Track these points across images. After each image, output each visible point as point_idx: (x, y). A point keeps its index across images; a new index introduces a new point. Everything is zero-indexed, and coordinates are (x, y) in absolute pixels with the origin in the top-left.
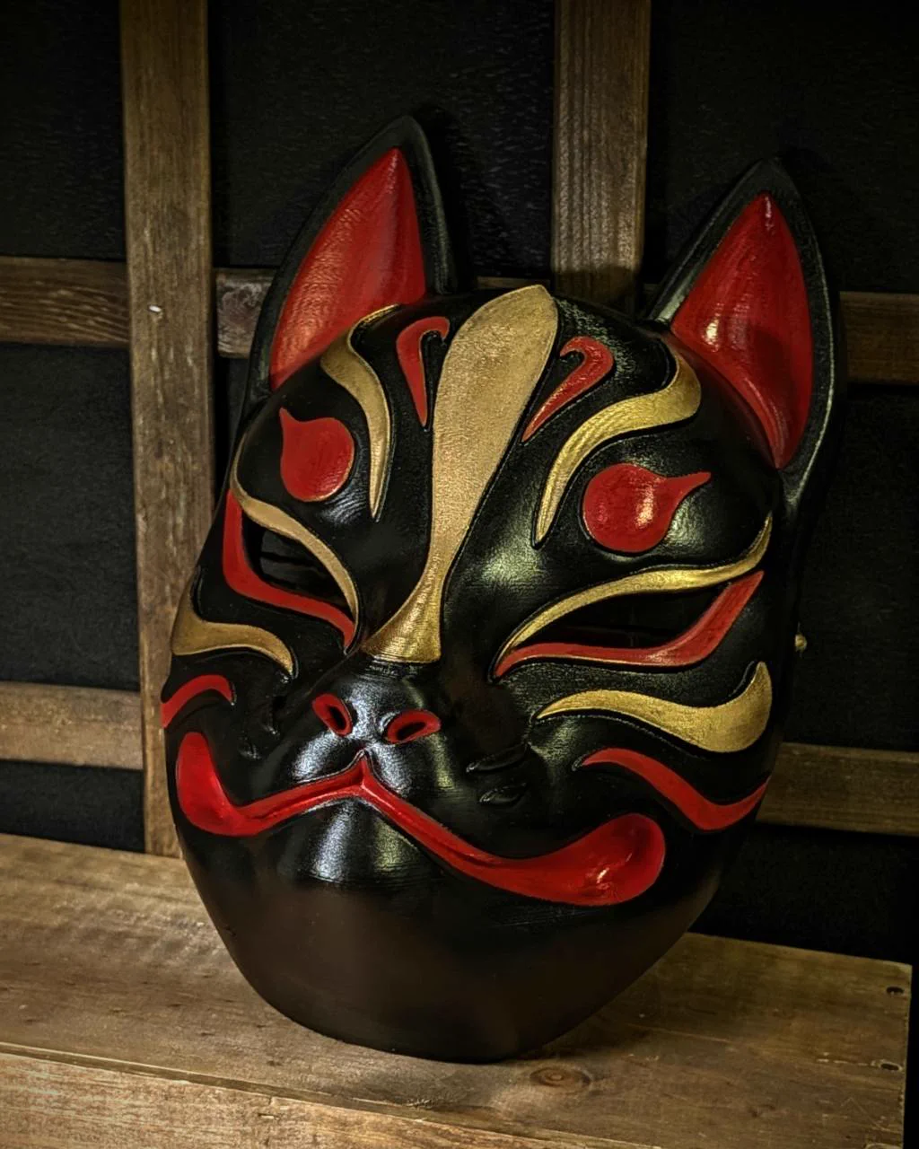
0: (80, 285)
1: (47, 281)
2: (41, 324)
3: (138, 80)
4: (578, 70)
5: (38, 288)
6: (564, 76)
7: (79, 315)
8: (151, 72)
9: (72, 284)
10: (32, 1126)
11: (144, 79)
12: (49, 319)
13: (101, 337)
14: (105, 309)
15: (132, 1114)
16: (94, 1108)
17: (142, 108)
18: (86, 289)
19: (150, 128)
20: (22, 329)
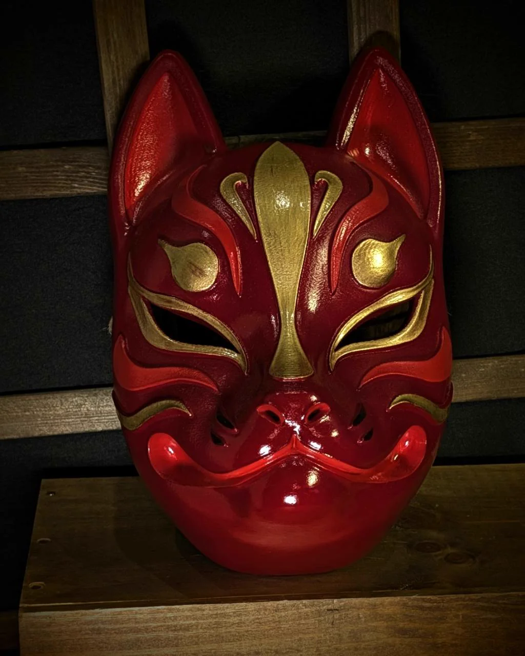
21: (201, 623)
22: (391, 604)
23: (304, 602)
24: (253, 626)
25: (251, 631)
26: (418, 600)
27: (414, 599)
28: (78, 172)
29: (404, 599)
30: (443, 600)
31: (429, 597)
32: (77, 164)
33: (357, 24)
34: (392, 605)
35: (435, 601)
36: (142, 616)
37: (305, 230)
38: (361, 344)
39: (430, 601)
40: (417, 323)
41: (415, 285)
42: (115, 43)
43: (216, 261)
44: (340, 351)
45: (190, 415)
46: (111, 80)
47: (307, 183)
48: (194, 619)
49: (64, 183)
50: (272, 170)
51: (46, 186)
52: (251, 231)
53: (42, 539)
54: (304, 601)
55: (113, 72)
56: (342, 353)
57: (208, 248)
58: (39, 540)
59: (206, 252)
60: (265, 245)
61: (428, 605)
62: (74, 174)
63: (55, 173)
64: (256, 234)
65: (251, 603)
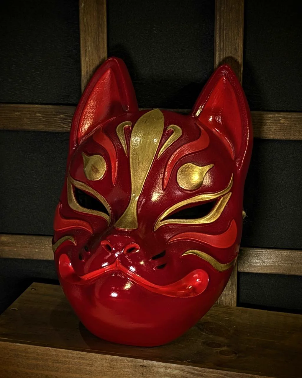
0: (67, 114)
1: (57, 112)
2: (55, 126)
3: (86, 50)
4: (222, 46)
5: (54, 115)
6: (217, 49)
7: (67, 123)
8: (90, 48)
9: (65, 113)
10: (70, 371)
11: (88, 50)
12: (57, 124)
15: (101, 366)
16: (90, 365)
17: (87, 59)
19: (90, 65)
20: (49, 127)
21: (71, 361)
24: (99, 368)
25: (98, 370)
26: (190, 369)
28: (67, 119)
30: (205, 371)
32: (66, 115)
33: (219, 51)
34: (176, 369)
35: (200, 371)
36: (40, 351)
37: (153, 154)
38: (177, 220)
39: (197, 370)
40: (214, 214)
41: (216, 193)
42: (89, 51)
43: (105, 166)
44: (163, 222)
45: (75, 244)
46: (86, 71)
47: (162, 130)
48: (68, 358)
49: (59, 125)
50: (146, 121)
51: (50, 125)
52: (125, 151)
54: (128, 358)
55: (87, 67)
56: (164, 223)
57: (102, 158)
58: (11, 309)
59: (101, 160)
60: (131, 159)
61: (196, 372)
62: (65, 120)
63: (55, 119)
64: (127, 153)
65: (99, 354)
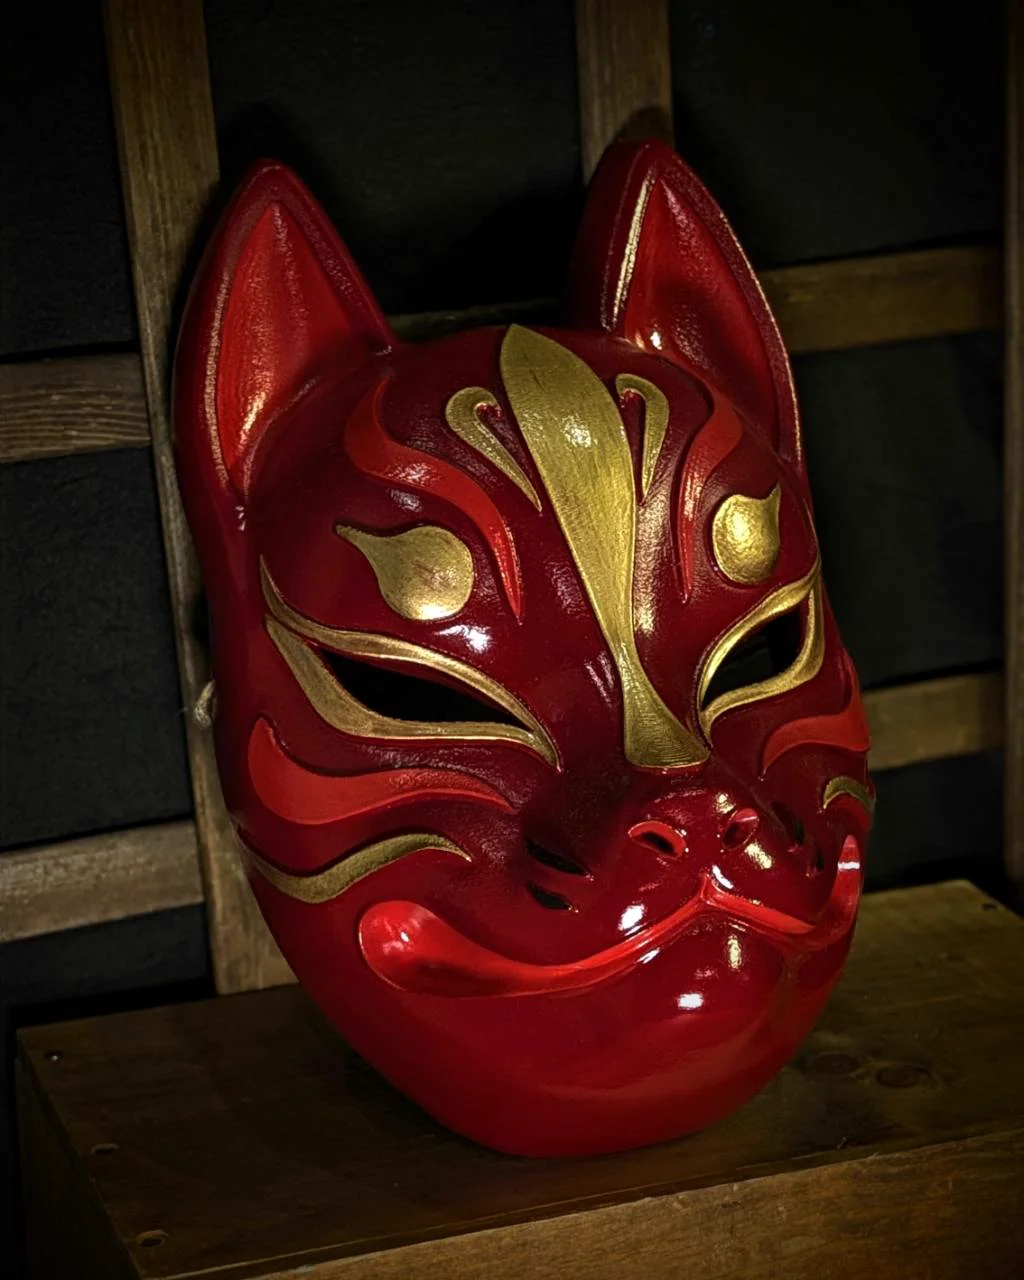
0: (74, 386)
1: (36, 388)
2: (32, 438)
3: (143, 146)
5: (26, 398)
7: (79, 420)
8: (157, 135)
9: (65, 387)
11: (149, 143)
12: (42, 430)
13: (107, 439)
14: (109, 408)
18: (83, 390)
19: (162, 199)
20: (11, 447)
22: (832, 1178)
23: (681, 1197)
25: (586, 1266)
26: (878, 1163)
27: (873, 1163)
28: (80, 406)
29: (855, 1166)
30: (921, 1158)
31: (897, 1155)
32: (72, 391)
34: (833, 1181)
35: (908, 1161)
36: (386, 1269)
39: (899, 1162)
42: (155, 149)
44: (711, 708)
46: (149, 223)
48: (484, 1259)
49: (51, 431)
50: (535, 378)
51: (15, 438)
53: (100, 1146)
54: (681, 1195)
55: (153, 208)
57: (450, 535)
59: (448, 542)
60: (562, 520)
61: (895, 1170)
62: (71, 412)
63: (32, 412)
65: (586, 1213)
